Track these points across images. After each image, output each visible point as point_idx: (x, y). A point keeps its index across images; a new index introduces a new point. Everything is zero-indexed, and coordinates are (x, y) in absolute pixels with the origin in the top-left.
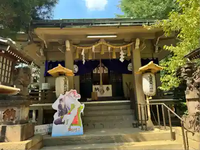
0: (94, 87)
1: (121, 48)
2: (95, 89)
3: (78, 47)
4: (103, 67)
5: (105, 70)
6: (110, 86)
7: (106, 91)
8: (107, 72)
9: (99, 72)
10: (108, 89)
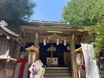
0: (48, 58)
1: (65, 38)
2: (48, 60)
3: (42, 36)
4: (53, 47)
5: (54, 49)
6: (57, 59)
7: (54, 61)
8: (55, 50)
9: (50, 50)
10: (55, 60)
